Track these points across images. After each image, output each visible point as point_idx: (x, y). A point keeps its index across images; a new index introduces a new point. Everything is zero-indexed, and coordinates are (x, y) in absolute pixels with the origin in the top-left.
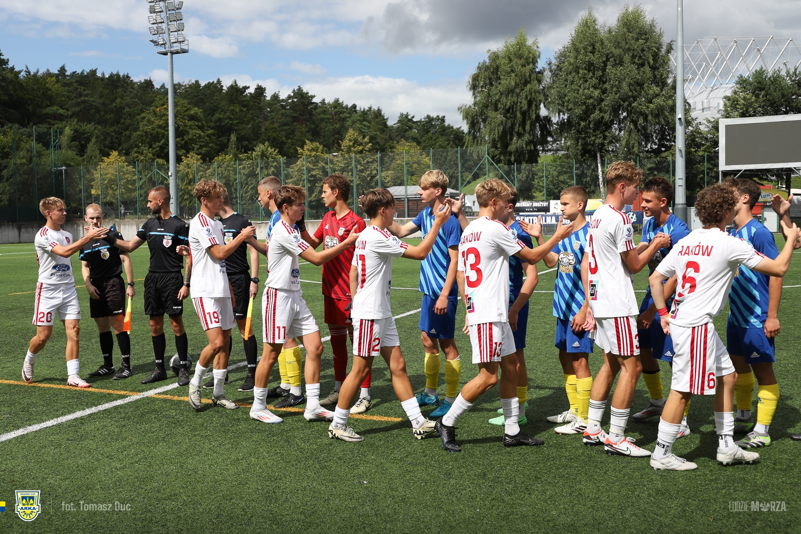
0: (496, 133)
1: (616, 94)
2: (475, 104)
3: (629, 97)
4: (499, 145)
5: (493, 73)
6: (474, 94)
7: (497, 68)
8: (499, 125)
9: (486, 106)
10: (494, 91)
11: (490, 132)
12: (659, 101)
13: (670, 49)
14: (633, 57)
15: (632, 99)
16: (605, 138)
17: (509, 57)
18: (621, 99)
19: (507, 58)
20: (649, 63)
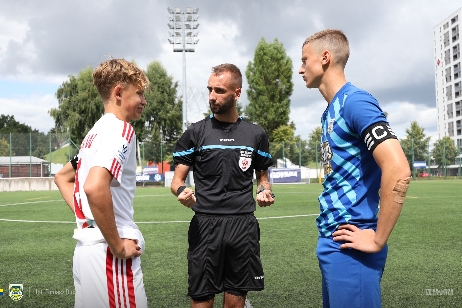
0: (75, 125)
1: (150, 106)
2: (60, 107)
3: (156, 109)
4: (76, 132)
5: (73, 89)
6: (59, 101)
7: (76, 86)
8: (77, 120)
9: (68, 108)
10: (73, 99)
11: (71, 125)
12: (173, 112)
13: (176, 86)
14: (159, 87)
15: (158, 110)
16: (142, 131)
17: (83, 81)
18: (152, 110)
19: (81, 81)
20: (166, 92)
